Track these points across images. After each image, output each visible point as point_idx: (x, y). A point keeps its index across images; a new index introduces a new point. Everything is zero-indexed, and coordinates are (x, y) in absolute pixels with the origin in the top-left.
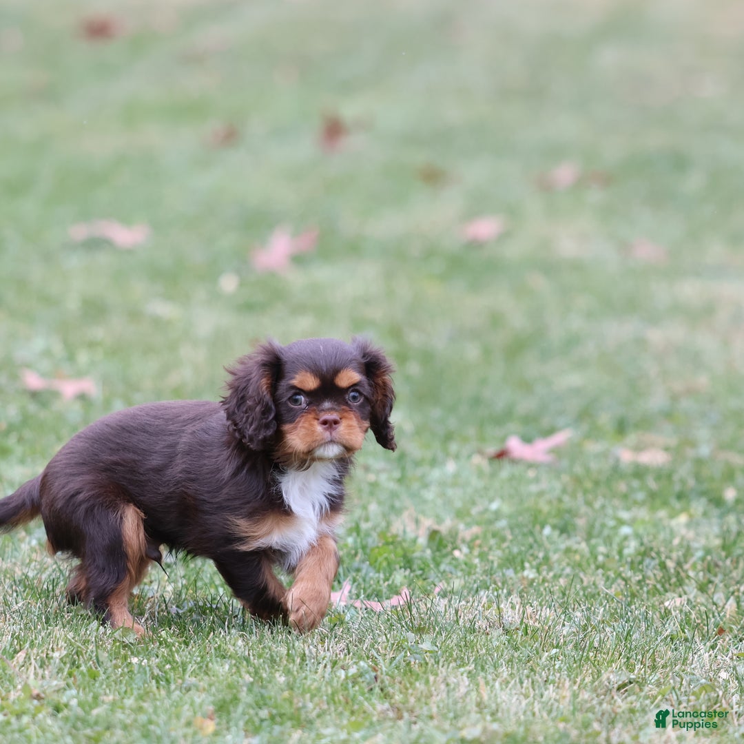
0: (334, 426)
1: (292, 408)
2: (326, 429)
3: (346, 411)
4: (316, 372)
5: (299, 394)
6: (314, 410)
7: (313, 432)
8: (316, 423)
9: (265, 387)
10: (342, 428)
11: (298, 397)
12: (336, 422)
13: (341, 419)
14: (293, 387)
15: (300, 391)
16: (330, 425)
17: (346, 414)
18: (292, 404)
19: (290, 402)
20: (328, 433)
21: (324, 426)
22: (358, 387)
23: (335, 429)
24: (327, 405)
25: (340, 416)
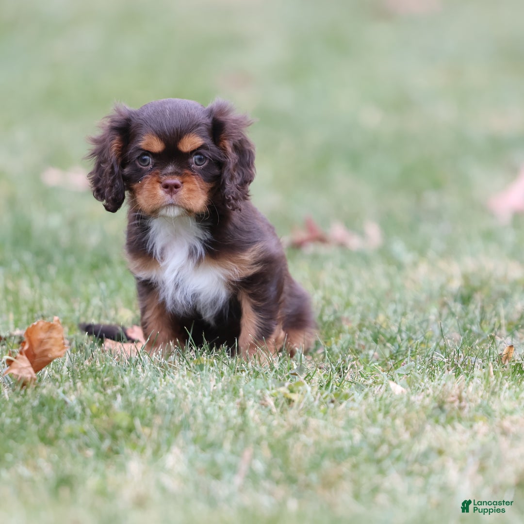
0: (175, 189)
1: (141, 169)
2: (167, 193)
3: (189, 176)
4: (162, 136)
5: (147, 155)
6: (157, 174)
7: (155, 195)
8: (158, 186)
9: (114, 149)
10: (182, 192)
11: (146, 157)
12: (177, 186)
13: (182, 183)
14: (140, 149)
15: (148, 153)
16: (171, 189)
17: (187, 179)
18: (141, 164)
19: (139, 162)
20: (168, 196)
21: (166, 190)
22: (202, 151)
23: (175, 193)
24: (170, 168)
25: (181, 181)
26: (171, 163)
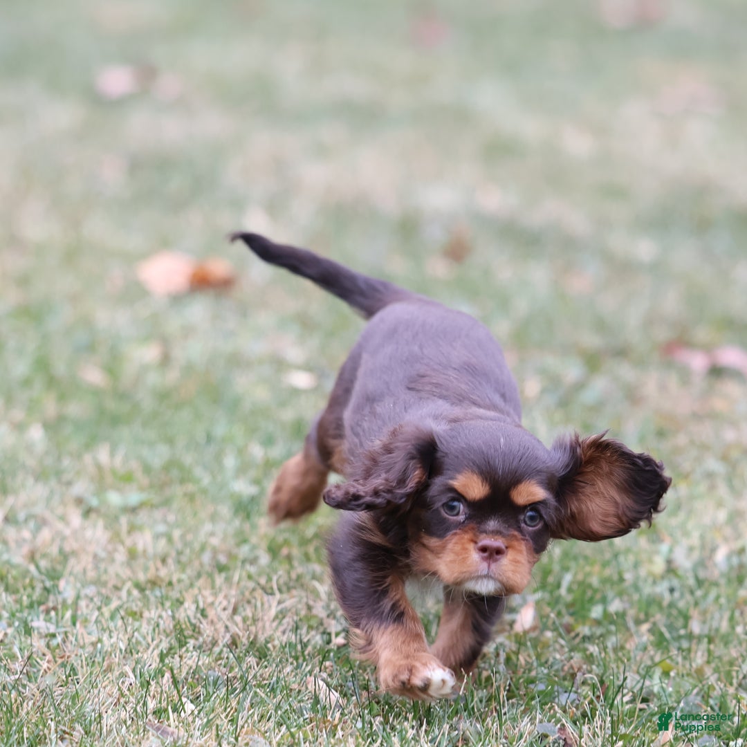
0: (496, 556)
1: (445, 518)
2: (485, 559)
3: (517, 540)
4: (488, 473)
5: (458, 500)
6: (474, 528)
7: (466, 559)
8: (471, 546)
10: (505, 562)
11: (456, 503)
12: (499, 552)
13: (507, 548)
14: (452, 489)
15: (459, 497)
16: (492, 554)
17: (515, 543)
18: (446, 513)
19: (444, 510)
20: (485, 565)
21: (482, 554)
22: (540, 507)
23: (496, 561)
24: (492, 524)
25: (506, 545)
26: (493, 517)
